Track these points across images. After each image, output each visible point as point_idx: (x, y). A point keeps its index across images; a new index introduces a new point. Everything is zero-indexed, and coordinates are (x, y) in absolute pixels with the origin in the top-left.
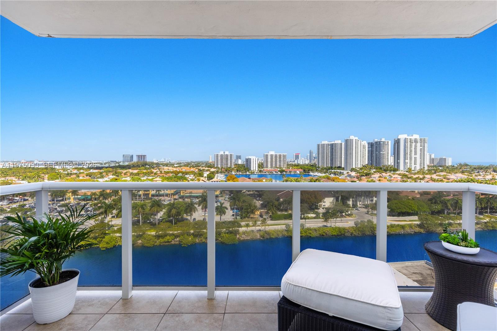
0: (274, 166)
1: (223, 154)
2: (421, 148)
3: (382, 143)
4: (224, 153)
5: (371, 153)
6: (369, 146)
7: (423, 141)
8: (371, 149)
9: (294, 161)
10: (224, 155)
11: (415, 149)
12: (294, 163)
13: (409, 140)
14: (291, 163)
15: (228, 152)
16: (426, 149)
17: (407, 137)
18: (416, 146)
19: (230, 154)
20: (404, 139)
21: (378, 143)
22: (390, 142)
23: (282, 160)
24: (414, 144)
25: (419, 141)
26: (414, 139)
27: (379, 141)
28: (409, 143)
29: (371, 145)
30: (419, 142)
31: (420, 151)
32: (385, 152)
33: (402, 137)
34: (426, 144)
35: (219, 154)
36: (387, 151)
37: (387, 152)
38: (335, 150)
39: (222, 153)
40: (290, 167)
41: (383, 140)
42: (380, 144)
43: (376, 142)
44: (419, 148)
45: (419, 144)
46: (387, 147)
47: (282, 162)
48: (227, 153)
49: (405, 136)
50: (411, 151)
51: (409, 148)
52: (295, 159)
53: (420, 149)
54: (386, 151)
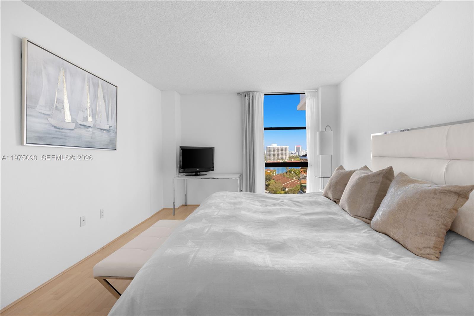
0: (276, 158)
9: (296, 153)
12: (295, 155)
14: (292, 155)
23: (284, 152)
40: (292, 159)
47: (284, 155)
52: (297, 151)
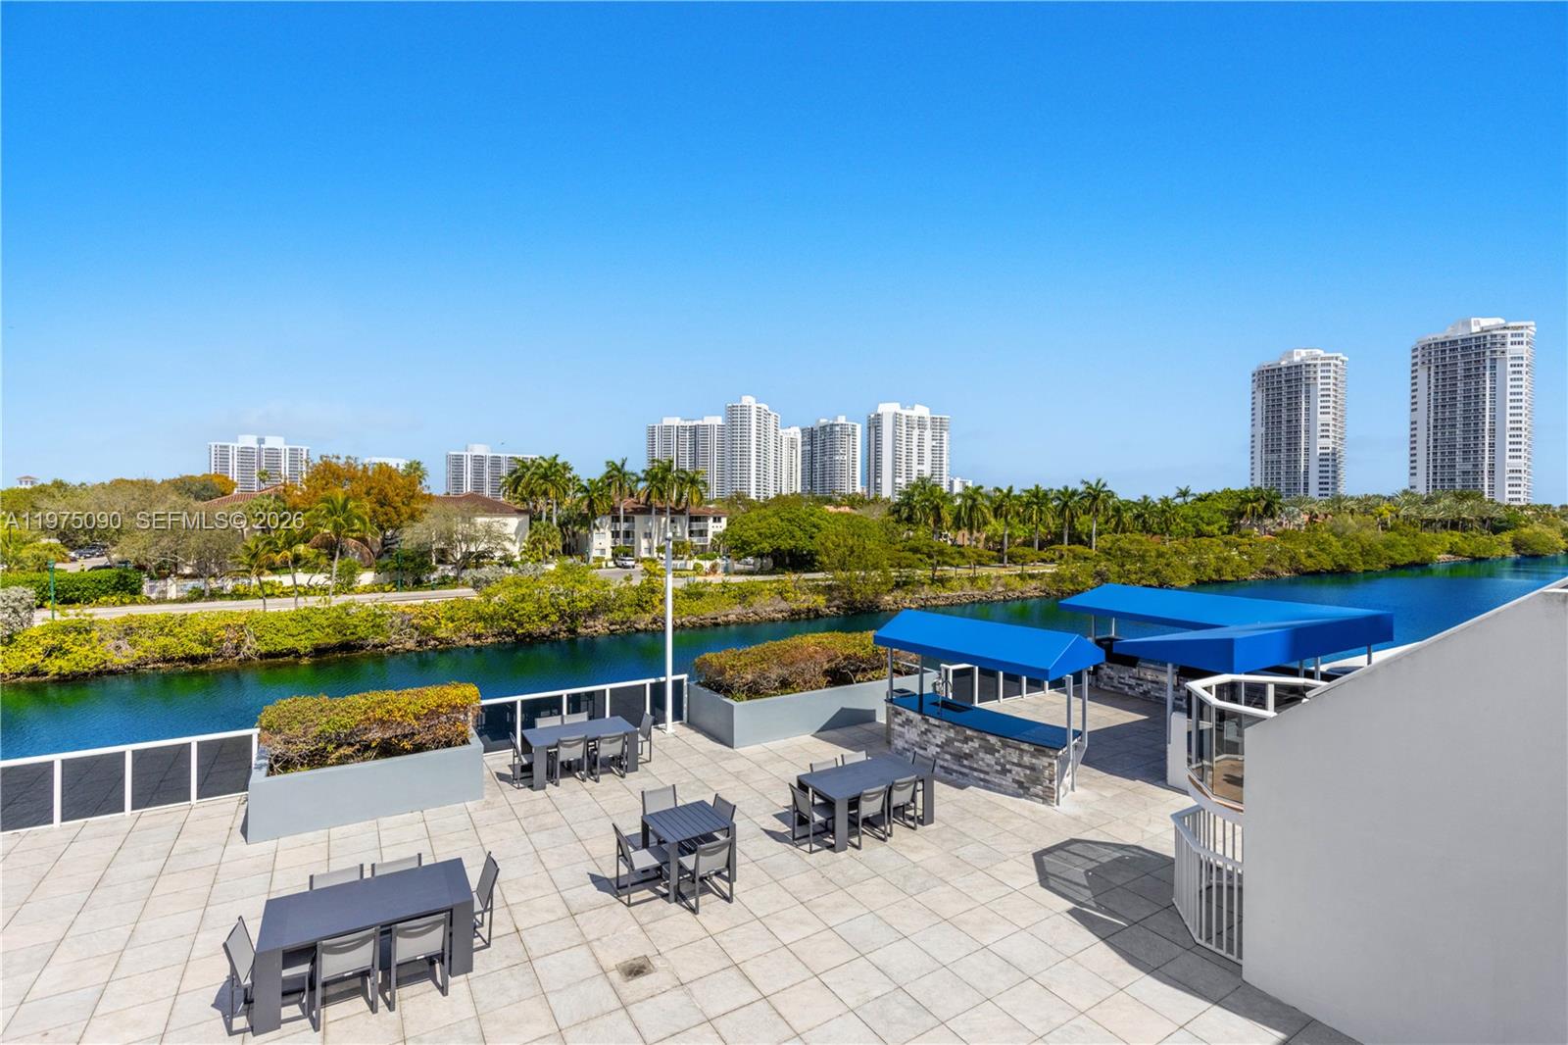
1: (256, 446)
2: (934, 443)
3: (838, 429)
4: (261, 441)
5: (810, 459)
6: (805, 439)
7: (939, 425)
8: (809, 448)
10: (260, 449)
11: (920, 446)
13: (904, 421)
15: (282, 439)
16: (945, 448)
17: (900, 411)
18: (921, 439)
19: (287, 447)
20: (891, 415)
21: (828, 429)
22: (859, 427)
24: (916, 432)
25: (929, 423)
26: (917, 418)
27: (831, 422)
28: (904, 428)
29: (811, 436)
30: (929, 426)
31: (930, 452)
32: (846, 458)
33: (887, 409)
34: (945, 434)
35: (231, 445)
36: (851, 453)
37: (851, 456)
38: (705, 447)
39: (250, 441)
41: (842, 420)
42: (832, 432)
43: (823, 428)
44: (928, 444)
45: (928, 434)
46: (851, 440)
48: (273, 442)
49: (895, 407)
50: (909, 452)
51: (904, 443)
53: (930, 448)
54: (848, 453)
